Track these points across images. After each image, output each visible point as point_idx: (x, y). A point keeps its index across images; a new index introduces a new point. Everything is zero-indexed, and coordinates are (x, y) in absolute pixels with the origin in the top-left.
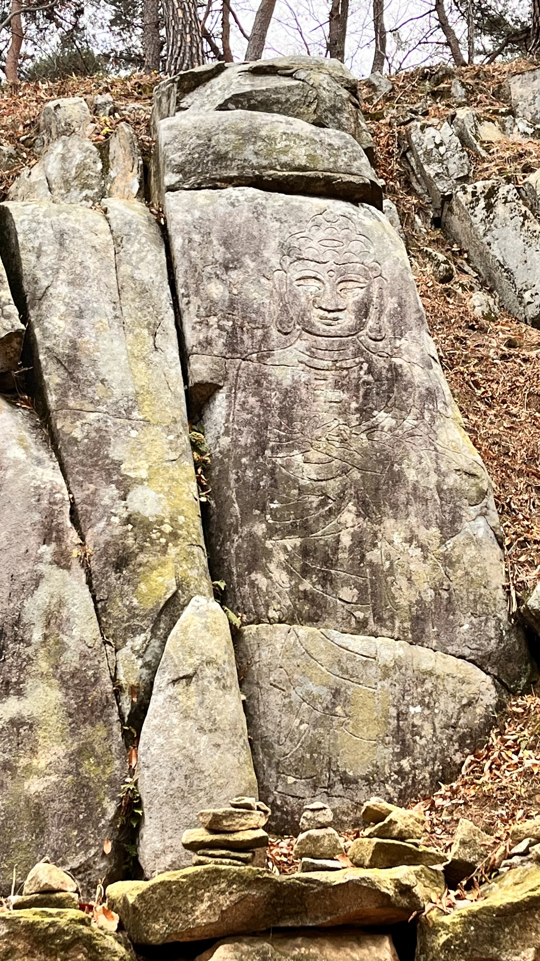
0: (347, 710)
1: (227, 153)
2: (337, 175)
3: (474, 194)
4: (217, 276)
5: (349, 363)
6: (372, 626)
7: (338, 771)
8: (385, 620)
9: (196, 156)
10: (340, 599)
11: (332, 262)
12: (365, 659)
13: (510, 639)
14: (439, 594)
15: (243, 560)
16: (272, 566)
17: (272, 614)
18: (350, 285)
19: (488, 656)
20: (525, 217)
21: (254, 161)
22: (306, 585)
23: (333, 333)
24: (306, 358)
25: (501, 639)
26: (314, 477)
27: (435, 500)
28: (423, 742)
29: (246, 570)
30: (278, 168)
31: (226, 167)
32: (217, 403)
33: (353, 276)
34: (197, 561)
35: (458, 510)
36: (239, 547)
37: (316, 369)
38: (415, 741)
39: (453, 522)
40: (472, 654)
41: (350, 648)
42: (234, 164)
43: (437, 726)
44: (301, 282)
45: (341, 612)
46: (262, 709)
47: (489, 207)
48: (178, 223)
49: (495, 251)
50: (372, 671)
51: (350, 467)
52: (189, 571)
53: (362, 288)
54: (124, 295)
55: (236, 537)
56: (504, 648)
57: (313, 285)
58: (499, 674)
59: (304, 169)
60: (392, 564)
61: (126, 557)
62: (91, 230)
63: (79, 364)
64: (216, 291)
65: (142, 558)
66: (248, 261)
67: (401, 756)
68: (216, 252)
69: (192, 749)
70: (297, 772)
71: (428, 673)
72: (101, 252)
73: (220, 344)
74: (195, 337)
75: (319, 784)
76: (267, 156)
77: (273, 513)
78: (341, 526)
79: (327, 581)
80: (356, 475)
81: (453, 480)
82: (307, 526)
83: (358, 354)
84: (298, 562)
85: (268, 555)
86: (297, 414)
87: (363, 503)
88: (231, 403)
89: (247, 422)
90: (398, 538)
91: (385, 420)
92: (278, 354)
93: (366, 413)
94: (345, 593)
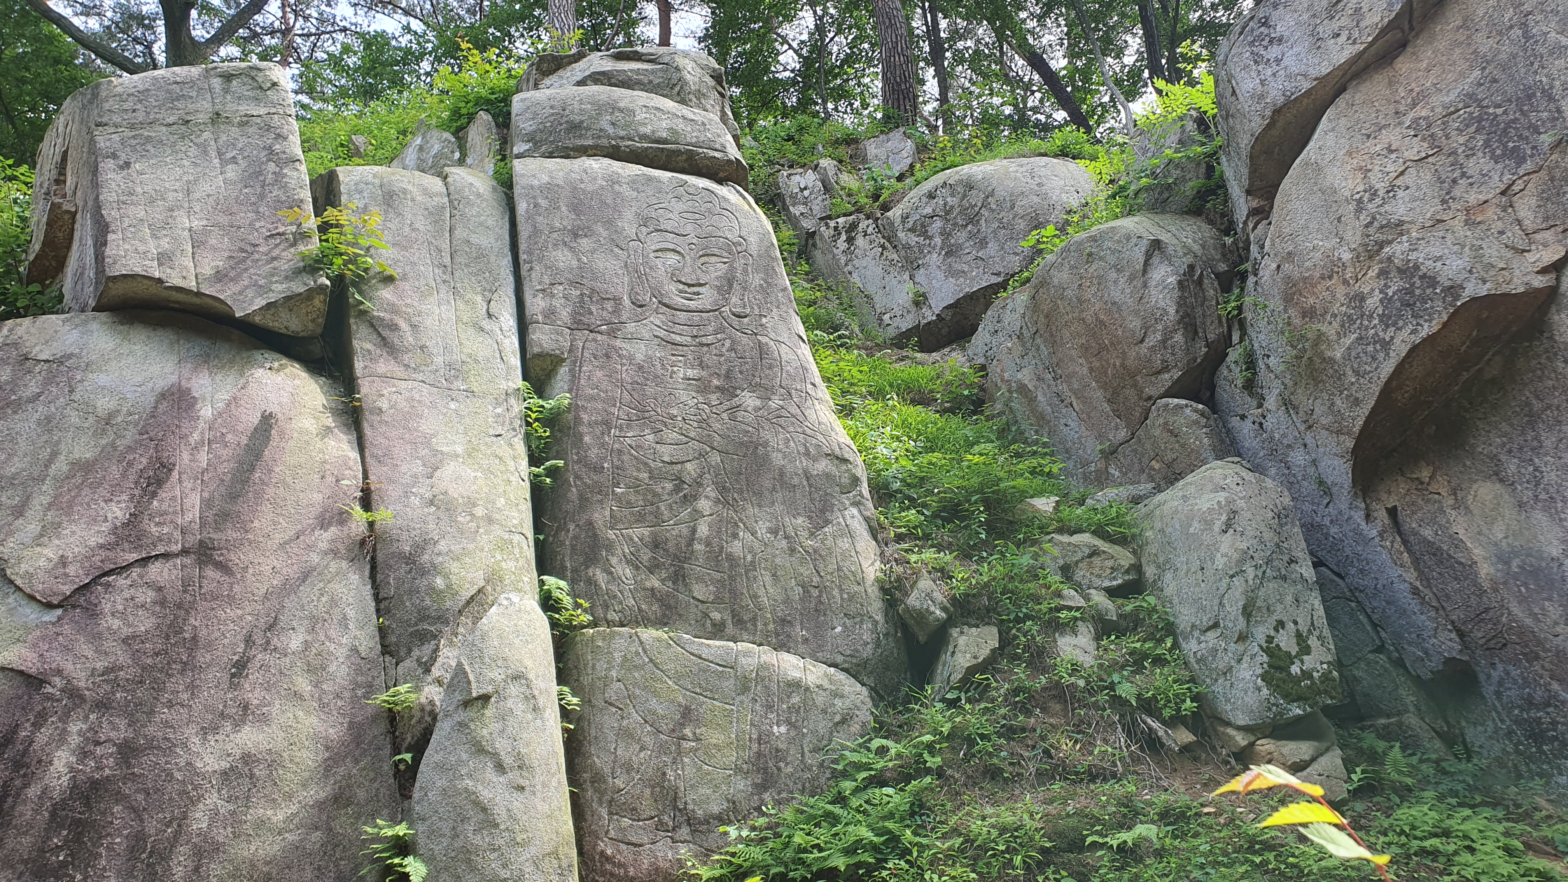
0: (698, 731)
1: (582, 122)
2: (701, 150)
3: (836, 228)
4: (565, 244)
5: (710, 339)
6: (730, 629)
7: (685, 809)
8: (746, 622)
9: (549, 124)
10: (693, 598)
11: (693, 235)
12: (720, 669)
13: (888, 644)
14: (808, 592)
15: (578, 552)
16: (614, 561)
17: (612, 616)
18: (713, 259)
19: (865, 663)
20: (883, 247)
21: (611, 131)
22: (654, 582)
23: (693, 307)
24: (662, 333)
25: (878, 644)
26: (667, 459)
27: (804, 487)
28: (790, 769)
29: (582, 564)
30: (637, 139)
31: (581, 136)
32: (559, 377)
33: (716, 251)
34: (517, 551)
35: (828, 498)
36: (575, 537)
37: (673, 344)
38: (779, 769)
39: (823, 511)
40: (845, 661)
41: (703, 656)
42: (589, 133)
43: (806, 750)
44: (660, 254)
45: (694, 612)
46: (593, 732)
47: (850, 240)
48: (523, 188)
49: (855, 279)
50: (729, 684)
51: (708, 449)
52: (503, 564)
53: (725, 263)
54: (458, 259)
55: (572, 527)
56: (881, 655)
57: (672, 259)
58: (876, 685)
59: (665, 141)
60: (754, 556)
61: (421, 547)
62: (426, 192)
63: (394, 327)
64: (563, 258)
65: (442, 546)
66: (600, 229)
67: (762, 788)
68: (564, 218)
69: (485, 794)
70: (634, 812)
71: (795, 685)
72: (434, 215)
73: (565, 314)
74: (536, 305)
75: (661, 826)
76: (627, 126)
77: (618, 498)
78: (697, 514)
79: (679, 577)
80: (715, 458)
81: (823, 465)
82: (657, 514)
83: (720, 330)
84: (646, 556)
85: (610, 547)
86: (650, 390)
87: (722, 489)
88: (574, 377)
89: (592, 398)
90: (762, 528)
91: (749, 400)
92: (631, 327)
93: (728, 391)
94: (700, 591)
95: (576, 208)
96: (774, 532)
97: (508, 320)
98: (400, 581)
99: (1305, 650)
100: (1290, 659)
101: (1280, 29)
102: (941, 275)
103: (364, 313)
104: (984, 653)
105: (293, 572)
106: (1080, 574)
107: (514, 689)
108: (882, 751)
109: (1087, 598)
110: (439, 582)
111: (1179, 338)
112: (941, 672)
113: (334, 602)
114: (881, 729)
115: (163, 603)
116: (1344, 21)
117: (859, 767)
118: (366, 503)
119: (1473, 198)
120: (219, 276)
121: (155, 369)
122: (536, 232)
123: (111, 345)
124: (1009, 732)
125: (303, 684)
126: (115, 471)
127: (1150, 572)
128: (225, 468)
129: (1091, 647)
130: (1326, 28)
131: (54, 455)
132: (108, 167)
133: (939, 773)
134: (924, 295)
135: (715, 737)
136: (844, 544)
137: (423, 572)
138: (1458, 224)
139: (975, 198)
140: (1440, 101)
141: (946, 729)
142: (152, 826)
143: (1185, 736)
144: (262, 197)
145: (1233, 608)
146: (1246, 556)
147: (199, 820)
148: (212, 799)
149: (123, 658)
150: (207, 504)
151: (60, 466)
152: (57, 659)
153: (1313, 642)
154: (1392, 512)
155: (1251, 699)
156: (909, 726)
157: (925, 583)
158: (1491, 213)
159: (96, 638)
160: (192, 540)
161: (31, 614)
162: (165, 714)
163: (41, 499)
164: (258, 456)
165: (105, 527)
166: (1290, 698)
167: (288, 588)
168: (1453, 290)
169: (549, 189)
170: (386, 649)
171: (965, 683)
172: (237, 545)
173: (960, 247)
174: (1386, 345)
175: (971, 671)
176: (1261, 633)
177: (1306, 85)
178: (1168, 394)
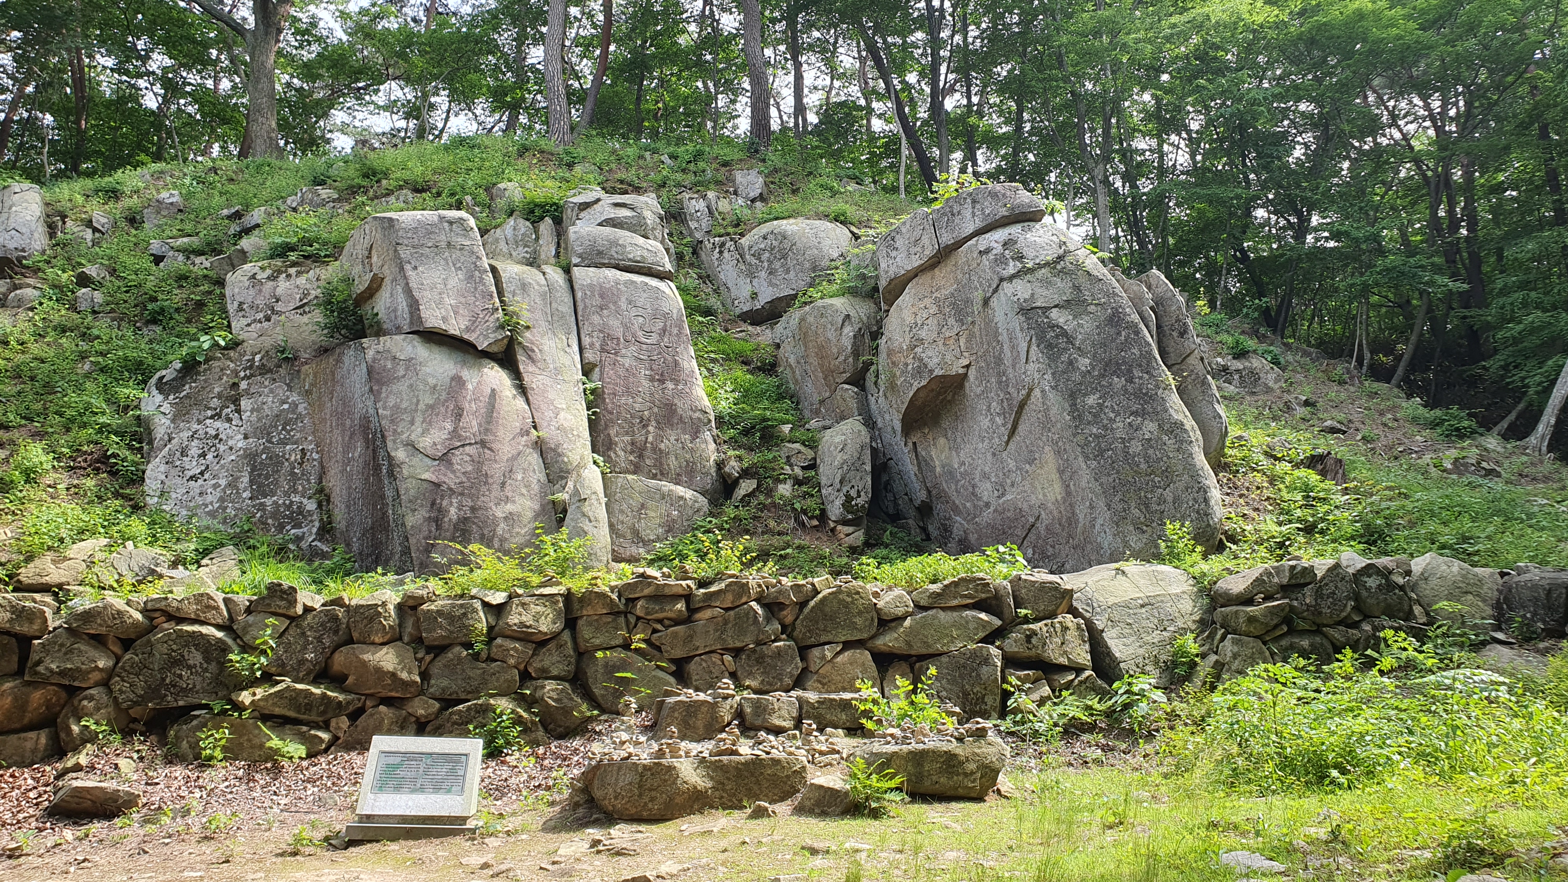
0: (646, 512)
1: (603, 249)
2: (654, 265)
3: (713, 243)
4: (597, 312)
5: (655, 357)
6: (659, 477)
7: (641, 537)
8: (665, 474)
9: (588, 249)
10: (646, 464)
11: (650, 309)
12: (655, 490)
13: (716, 484)
14: (688, 464)
15: (605, 445)
16: (618, 449)
17: (617, 470)
18: (658, 320)
19: (707, 491)
20: (738, 261)
21: (616, 255)
22: (632, 458)
23: (649, 343)
24: (636, 354)
25: (713, 484)
26: (637, 409)
27: (690, 423)
28: (678, 526)
29: (607, 450)
31: (603, 257)
32: (596, 374)
33: (659, 317)
35: (699, 427)
36: (604, 439)
37: (640, 359)
38: (674, 526)
39: (696, 433)
40: (700, 490)
41: (649, 486)
42: (606, 256)
43: (684, 520)
44: (636, 318)
45: (646, 470)
48: (579, 284)
49: (722, 276)
50: (658, 496)
51: (653, 406)
53: (663, 322)
54: (554, 318)
55: (603, 435)
57: (641, 319)
58: (710, 499)
60: (669, 449)
61: (558, 445)
62: (538, 284)
63: (533, 351)
64: (596, 319)
65: (565, 446)
66: (611, 305)
67: (668, 532)
68: (597, 301)
69: (586, 528)
70: (624, 537)
71: (681, 498)
72: (543, 296)
73: (598, 345)
74: (586, 341)
75: (633, 542)
76: (622, 254)
77: (619, 425)
78: (648, 432)
79: (641, 456)
80: (656, 410)
81: (698, 414)
82: (633, 431)
83: (660, 353)
84: (629, 448)
85: (616, 444)
86: (631, 380)
87: (658, 423)
88: (602, 374)
89: (609, 383)
90: (672, 438)
91: (670, 385)
92: (624, 351)
93: (662, 381)
94: (648, 462)
95: (602, 296)
96: (677, 440)
97: (576, 348)
98: (552, 458)
99: (859, 496)
100: (853, 499)
101: (897, 245)
102: (766, 284)
103: (520, 343)
104: (751, 490)
105: (515, 452)
106: (793, 460)
107: (593, 497)
108: (710, 522)
109: (793, 470)
110: (566, 459)
111: (851, 360)
112: (735, 496)
113: (530, 464)
114: (711, 514)
115: (473, 461)
116: (919, 249)
117: (702, 527)
118: (535, 427)
119: (947, 334)
120: (468, 329)
121: (447, 366)
122: (586, 307)
123: (427, 355)
124: (755, 518)
125: (524, 491)
126: (443, 410)
127: (818, 461)
128: (483, 411)
129: (790, 489)
130: (913, 250)
131: (418, 401)
132: (408, 267)
133: (729, 530)
134: (756, 294)
135: (652, 514)
136: (703, 446)
137: (560, 456)
138: (940, 343)
139: (787, 244)
140: (944, 292)
141: (732, 516)
142: (486, 532)
143: (815, 522)
144: (476, 289)
145: (837, 480)
146: (845, 462)
147: (499, 531)
148: (502, 525)
149: (464, 480)
150: (480, 425)
151: (421, 406)
152: (443, 479)
153: (862, 494)
154: (914, 444)
155: (837, 512)
156: (720, 514)
157: (733, 463)
158: (952, 341)
159: (454, 472)
160: (478, 439)
161: (429, 462)
162: (482, 498)
163: (419, 419)
164: (494, 407)
165: (446, 432)
166: (848, 512)
167: (514, 458)
168: (931, 371)
169: (591, 286)
170: (549, 481)
171: (742, 500)
172: (494, 441)
173: (776, 270)
174: (912, 385)
175: (745, 496)
176: (845, 490)
177: (903, 272)
178: (844, 383)
